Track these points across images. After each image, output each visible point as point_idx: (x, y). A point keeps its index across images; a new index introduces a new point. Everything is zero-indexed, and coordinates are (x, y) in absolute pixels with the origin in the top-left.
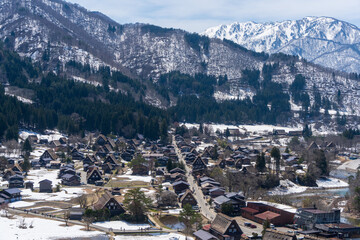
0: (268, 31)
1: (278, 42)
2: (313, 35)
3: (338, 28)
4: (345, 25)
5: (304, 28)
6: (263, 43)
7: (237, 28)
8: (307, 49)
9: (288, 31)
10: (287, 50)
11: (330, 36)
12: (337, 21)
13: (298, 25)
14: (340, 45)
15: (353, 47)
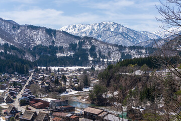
0: (87, 28)
1: (91, 32)
2: (105, 29)
3: (116, 26)
4: (118, 25)
5: (102, 26)
6: (85, 33)
7: (75, 27)
8: (103, 35)
9: (95, 28)
10: (94, 36)
11: (112, 30)
12: (115, 24)
13: (100, 25)
14: (116, 33)
15: (121, 34)
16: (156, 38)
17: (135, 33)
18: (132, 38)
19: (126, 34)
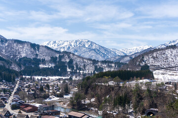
0: (66, 44)
1: (69, 48)
2: (81, 46)
3: (90, 44)
4: (92, 42)
5: (78, 43)
6: (64, 48)
7: (55, 42)
8: (79, 50)
9: (73, 44)
10: (71, 50)
11: (87, 46)
12: (89, 41)
13: (76, 42)
14: (90, 49)
15: (94, 50)
16: (122, 54)
17: (106, 50)
18: (103, 54)
19: (98, 50)
